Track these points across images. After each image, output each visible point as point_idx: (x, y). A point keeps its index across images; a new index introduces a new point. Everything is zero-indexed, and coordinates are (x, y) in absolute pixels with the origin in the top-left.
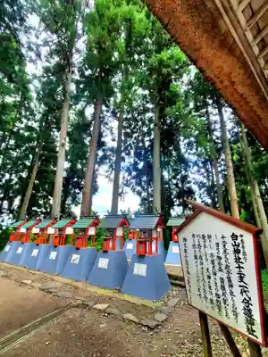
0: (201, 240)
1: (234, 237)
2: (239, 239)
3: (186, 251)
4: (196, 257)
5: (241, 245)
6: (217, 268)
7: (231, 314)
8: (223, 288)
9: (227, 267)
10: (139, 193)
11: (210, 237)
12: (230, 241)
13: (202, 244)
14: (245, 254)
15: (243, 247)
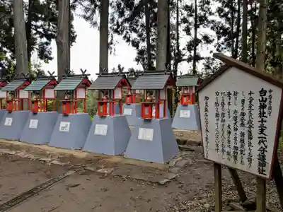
0: (226, 98)
2: (268, 94)
3: (206, 110)
4: (217, 115)
5: (268, 100)
6: (239, 124)
7: (246, 161)
8: (242, 141)
9: (250, 122)
11: (235, 94)
12: (257, 97)
14: (270, 108)
15: (270, 102)
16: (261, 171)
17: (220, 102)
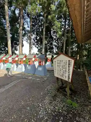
1: (69, 61)
2: (70, 62)
3: (55, 64)
4: (58, 66)
7: (65, 77)
8: (64, 72)
10: (37, 48)
11: (62, 61)
12: (68, 62)
13: (60, 63)
14: (71, 65)
16: (69, 80)
17: (58, 63)
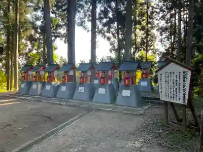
0: (170, 74)
2: (186, 73)
3: (161, 79)
6: (175, 84)
11: (173, 73)
12: (182, 74)
13: (170, 76)
15: (187, 76)
16: (184, 102)
17: (167, 76)
